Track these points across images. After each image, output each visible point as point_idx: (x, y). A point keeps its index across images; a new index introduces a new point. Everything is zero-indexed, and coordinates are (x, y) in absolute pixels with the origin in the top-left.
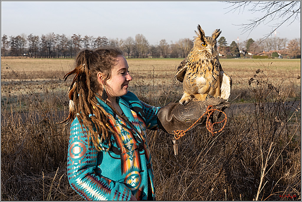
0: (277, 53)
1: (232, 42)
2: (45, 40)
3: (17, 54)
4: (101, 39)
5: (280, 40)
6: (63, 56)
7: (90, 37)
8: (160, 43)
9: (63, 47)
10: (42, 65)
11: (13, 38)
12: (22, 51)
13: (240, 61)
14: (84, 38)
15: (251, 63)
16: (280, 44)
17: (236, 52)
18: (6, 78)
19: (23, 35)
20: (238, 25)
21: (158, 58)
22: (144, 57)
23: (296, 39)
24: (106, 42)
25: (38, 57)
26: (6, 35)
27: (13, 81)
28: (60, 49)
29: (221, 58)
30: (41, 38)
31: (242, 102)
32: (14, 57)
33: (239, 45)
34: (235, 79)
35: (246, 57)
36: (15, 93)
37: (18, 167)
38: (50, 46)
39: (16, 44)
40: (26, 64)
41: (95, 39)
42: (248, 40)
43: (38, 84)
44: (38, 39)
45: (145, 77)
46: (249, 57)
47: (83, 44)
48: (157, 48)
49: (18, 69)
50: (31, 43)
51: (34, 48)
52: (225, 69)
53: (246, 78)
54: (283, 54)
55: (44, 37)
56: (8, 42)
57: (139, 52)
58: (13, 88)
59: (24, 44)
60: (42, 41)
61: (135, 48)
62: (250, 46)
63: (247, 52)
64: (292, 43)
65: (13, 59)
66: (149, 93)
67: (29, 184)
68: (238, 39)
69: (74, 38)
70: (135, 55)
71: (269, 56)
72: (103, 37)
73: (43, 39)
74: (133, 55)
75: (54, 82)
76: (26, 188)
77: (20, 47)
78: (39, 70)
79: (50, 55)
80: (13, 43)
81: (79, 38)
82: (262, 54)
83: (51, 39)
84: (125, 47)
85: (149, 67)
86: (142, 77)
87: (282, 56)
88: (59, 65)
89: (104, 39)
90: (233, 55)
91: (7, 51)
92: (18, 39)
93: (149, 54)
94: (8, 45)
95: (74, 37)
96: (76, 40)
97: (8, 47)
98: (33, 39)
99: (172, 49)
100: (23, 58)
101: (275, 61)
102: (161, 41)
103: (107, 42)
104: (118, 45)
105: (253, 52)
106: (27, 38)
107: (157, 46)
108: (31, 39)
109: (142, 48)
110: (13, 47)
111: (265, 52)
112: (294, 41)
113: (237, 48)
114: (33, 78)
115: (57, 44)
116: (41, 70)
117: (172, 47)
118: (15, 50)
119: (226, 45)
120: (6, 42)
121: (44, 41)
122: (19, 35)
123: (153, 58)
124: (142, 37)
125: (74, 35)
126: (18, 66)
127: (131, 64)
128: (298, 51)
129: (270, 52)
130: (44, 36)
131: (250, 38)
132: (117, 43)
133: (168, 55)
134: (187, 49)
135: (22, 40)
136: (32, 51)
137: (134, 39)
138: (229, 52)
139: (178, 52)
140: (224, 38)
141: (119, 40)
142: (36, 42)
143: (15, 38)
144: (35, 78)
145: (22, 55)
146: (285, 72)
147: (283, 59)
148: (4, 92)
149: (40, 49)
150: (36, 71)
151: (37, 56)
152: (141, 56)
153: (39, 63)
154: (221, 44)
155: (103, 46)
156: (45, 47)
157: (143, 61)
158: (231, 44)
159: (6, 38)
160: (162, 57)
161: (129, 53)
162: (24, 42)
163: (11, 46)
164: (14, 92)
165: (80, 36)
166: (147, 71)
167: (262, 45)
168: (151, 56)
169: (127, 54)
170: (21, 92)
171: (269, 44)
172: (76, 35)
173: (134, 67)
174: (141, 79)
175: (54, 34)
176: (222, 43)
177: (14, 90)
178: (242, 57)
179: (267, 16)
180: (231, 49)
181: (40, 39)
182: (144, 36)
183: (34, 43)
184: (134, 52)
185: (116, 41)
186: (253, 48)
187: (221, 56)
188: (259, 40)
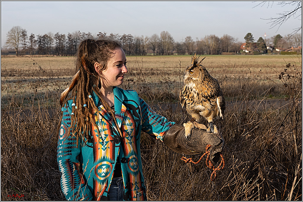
1: (259, 38)
2: (72, 38)
3: (44, 52)
4: (126, 36)
7: (115, 35)
8: (186, 40)
10: (69, 63)
11: (40, 36)
12: (49, 49)
13: (267, 57)
14: (110, 35)
15: (278, 59)
17: (263, 48)
18: (34, 75)
19: (50, 33)
20: (267, 19)
21: (183, 55)
22: (170, 54)
24: (131, 40)
25: (64, 56)
26: (34, 34)
27: (41, 78)
29: (247, 55)
30: (67, 36)
31: (271, 97)
32: (42, 55)
33: (267, 41)
34: (263, 75)
35: (274, 54)
36: (43, 90)
37: (46, 161)
38: (76, 44)
39: (43, 43)
40: (53, 62)
41: (121, 37)
42: (276, 36)
43: (64, 81)
44: (64, 37)
45: (171, 74)
46: (277, 53)
48: (182, 45)
49: (45, 67)
50: (58, 42)
51: (60, 47)
52: (252, 65)
53: (274, 75)
55: (70, 36)
56: (35, 41)
57: (164, 49)
58: (41, 85)
59: (51, 42)
60: (68, 39)
61: (160, 45)
62: (277, 42)
63: (275, 48)
65: (40, 57)
66: (175, 89)
67: (57, 178)
68: (265, 35)
70: (160, 52)
71: (298, 52)
72: (129, 35)
73: (69, 37)
74: (158, 52)
76: (54, 182)
77: (47, 45)
78: (66, 67)
80: (40, 42)
81: (105, 36)
82: (290, 50)
83: (77, 37)
84: (150, 44)
85: (175, 64)
86: (168, 74)
89: (130, 36)
90: (260, 51)
91: (35, 49)
92: (45, 38)
93: (175, 51)
94: (36, 44)
95: (100, 35)
97: (35, 46)
98: (60, 37)
99: (198, 46)
100: (50, 56)
102: (187, 38)
103: (133, 40)
104: (143, 43)
105: (281, 49)
106: (54, 36)
107: (182, 43)
108: (57, 38)
109: (167, 45)
110: (41, 45)
111: (294, 48)
113: (265, 44)
114: (60, 75)
116: (68, 68)
117: (197, 44)
118: (42, 48)
119: (253, 41)
120: (34, 41)
121: (71, 40)
122: (46, 34)
123: (178, 55)
124: (167, 35)
125: (100, 33)
126: (45, 64)
127: (157, 61)
129: (298, 48)
130: (70, 34)
131: (278, 34)
132: (142, 40)
133: (193, 52)
134: (212, 45)
135: (48, 39)
136: (59, 49)
137: (159, 36)
138: (256, 49)
139: (203, 49)
140: (251, 34)
141: (144, 37)
142: (63, 40)
143: (42, 36)
144: (62, 76)
145: (49, 53)
148: (32, 88)
149: (67, 47)
150: (63, 68)
151: (64, 54)
152: (166, 53)
153: (66, 61)
154: (247, 41)
155: (128, 43)
156: (71, 45)
157: (168, 58)
158: (258, 40)
159: (34, 37)
160: (187, 54)
161: (154, 51)
162: (51, 40)
163: (38, 44)
164: (41, 89)
165: (105, 34)
166: (172, 67)
167: (290, 41)
168: (177, 53)
169: (152, 52)
170: (49, 89)
171: (298, 40)
172: (102, 33)
173: (159, 64)
174: (167, 76)
175: (80, 32)
176: (248, 40)
177: (41, 87)
178: (269, 54)
179: (297, 9)
180: (258, 45)
181: (67, 38)
182: (169, 33)
183: (61, 41)
184: (160, 49)
185: (141, 38)
186: (281, 44)
187: (247, 53)
188: (287, 36)
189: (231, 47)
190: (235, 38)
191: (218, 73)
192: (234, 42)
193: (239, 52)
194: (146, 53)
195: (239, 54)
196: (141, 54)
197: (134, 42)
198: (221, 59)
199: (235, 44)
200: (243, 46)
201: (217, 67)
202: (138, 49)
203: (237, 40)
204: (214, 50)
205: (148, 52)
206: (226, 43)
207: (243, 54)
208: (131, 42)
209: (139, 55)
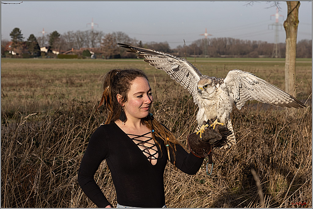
0: (89, 51)
1: (29, 36)
5: (94, 34)
13: (41, 62)
16: (94, 39)
17: (35, 50)
23: (114, 34)
29: (14, 58)
33: (41, 40)
35: (49, 57)
42: (52, 34)
46: (53, 57)
54: (98, 52)
62: (54, 42)
63: (51, 49)
64: (108, 38)
71: (79, 55)
82: (69, 52)
87: (96, 55)
90: (31, 53)
101: (88, 62)
111: (75, 50)
112: (111, 35)
113: (38, 44)
119: (21, 40)
129: (80, 50)
131: (54, 31)
138: (26, 50)
140: (18, 29)
147: (97, 59)
154: (14, 38)
158: (28, 38)
167: (71, 40)
171: (80, 40)
176: (16, 37)
178: (43, 57)
180: (29, 45)
186: (59, 44)
187: (14, 55)
188: (67, 34)
193: (4, 54)
195: (3, 57)
200: (8, 46)
207: (8, 57)
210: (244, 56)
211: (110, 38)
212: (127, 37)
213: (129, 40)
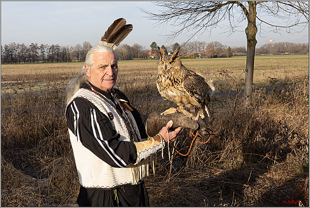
0: (198, 54)
1: (162, 46)
2: (8, 49)
4: (54, 46)
5: (200, 43)
6: (23, 62)
7: (45, 45)
9: (23, 54)
14: (41, 46)
16: (200, 47)
23: (213, 43)
28: (21, 56)
33: (168, 48)
38: (12, 54)
41: (50, 47)
42: (175, 44)
43: (6, 86)
47: (40, 51)
54: (203, 54)
55: (7, 47)
60: (5, 49)
61: (83, 53)
64: (209, 46)
68: (166, 44)
69: (32, 46)
71: (192, 56)
74: (82, 59)
75: (19, 84)
79: (13, 61)
81: (36, 46)
82: (185, 55)
83: (13, 48)
84: (74, 52)
87: (202, 56)
88: (20, 70)
89: (57, 46)
96: (34, 48)
101: (197, 61)
103: (60, 49)
104: (69, 51)
111: (189, 54)
112: (211, 44)
113: (166, 51)
115: (18, 52)
124: (88, 44)
125: (32, 44)
128: (214, 52)
129: (192, 53)
130: (6, 45)
134: (125, 53)
137: (82, 46)
140: (155, 43)
141: (70, 47)
146: (203, 70)
147: (203, 59)
149: (4, 57)
153: (4, 68)
154: (153, 48)
155: (56, 52)
156: (8, 54)
161: (78, 58)
165: (37, 44)
167: (186, 48)
169: (76, 59)
171: (191, 47)
172: (34, 44)
175: (15, 43)
181: (4, 48)
182: (90, 43)
184: (83, 56)
185: (67, 48)
187: (153, 58)
188: (183, 44)
189: (140, 53)
190: (143, 46)
191: (130, 76)
192: (143, 49)
193: (147, 57)
194: (71, 60)
195: (146, 60)
196: (67, 61)
197: (61, 51)
198: (133, 64)
199: (143, 51)
200: (149, 53)
201: (130, 71)
202: (65, 57)
203: (144, 48)
204: (127, 56)
205: (73, 59)
206: (136, 50)
207: (150, 59)
208: (58, 51)
209: (65, 62)
210: (297, 53)
211: (210, 46)
212: (220, 44)
213: (222, 47)
